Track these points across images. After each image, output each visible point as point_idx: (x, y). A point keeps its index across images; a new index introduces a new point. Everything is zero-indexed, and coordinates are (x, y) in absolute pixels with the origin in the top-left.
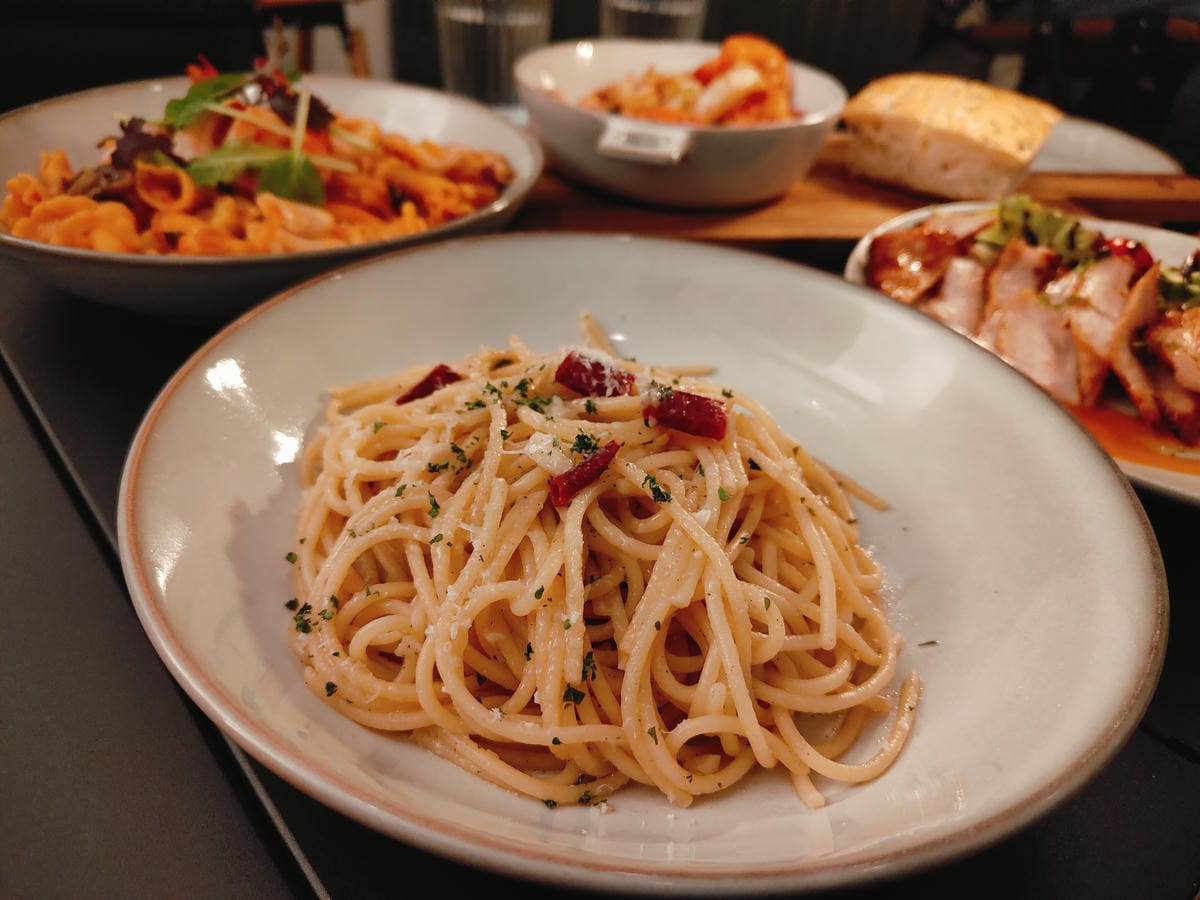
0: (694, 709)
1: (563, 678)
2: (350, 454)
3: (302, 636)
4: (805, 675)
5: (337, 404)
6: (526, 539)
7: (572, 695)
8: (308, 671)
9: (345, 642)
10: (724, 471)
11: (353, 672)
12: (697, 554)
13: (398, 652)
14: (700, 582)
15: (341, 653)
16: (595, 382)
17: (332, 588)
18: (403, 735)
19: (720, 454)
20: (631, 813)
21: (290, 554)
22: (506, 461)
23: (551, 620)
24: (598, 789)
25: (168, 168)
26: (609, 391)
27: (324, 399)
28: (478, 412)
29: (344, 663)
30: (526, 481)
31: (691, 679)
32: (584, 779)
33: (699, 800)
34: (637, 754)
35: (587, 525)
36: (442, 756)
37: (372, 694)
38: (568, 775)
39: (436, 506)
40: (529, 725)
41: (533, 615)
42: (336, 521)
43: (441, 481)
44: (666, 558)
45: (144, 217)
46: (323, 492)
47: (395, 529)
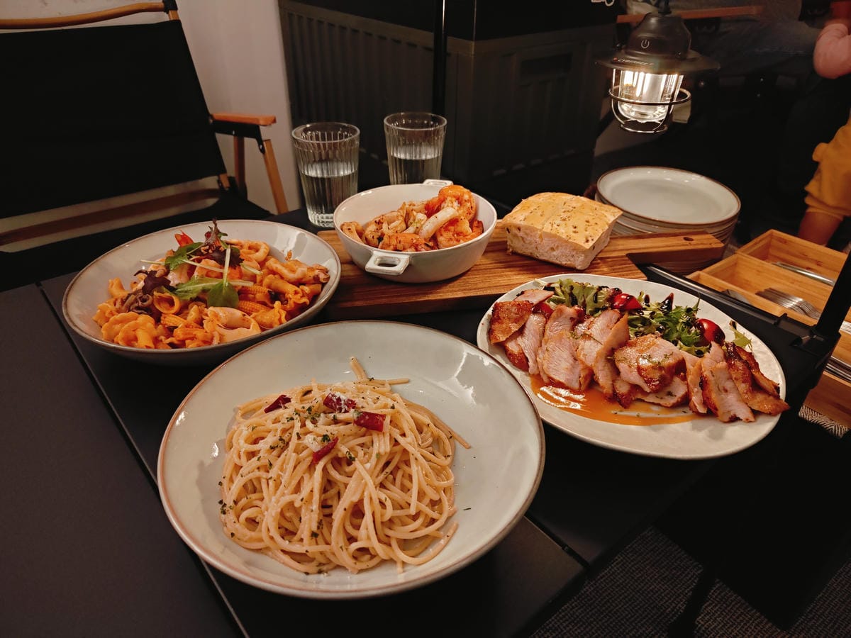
0: (359, 539)
1: (310, 529)
2: (242, 442)
3: (223, 515)
4: (404, 524)
5: (240, 413)
6: (302, 477)
7: (314, 535)
8: (225, 528)
9: (238, 517)
10: (382, 445)
11: (241, 529)
12: (364, 481)
13: (257, 521)
14: (363, 492)
15: (237, 522)
16: (338, 407)
17: (234, 497)
18: (258, 550)
19: (381, 436)
20: (336, 576)
21: (220, 482)
22: (298, 445)
23: (307, 509)
24: (324, 568)
25: (168, 294)
26: (343, 410)
27: (235, 410)
28: (291, 422)
29: (237, 525)
30: (305, 453)
31: (357, 527)
32: (320, 564)
33: (361, 571)
34: (337, 555)
35: (325, 469)
36: (272, 558)
37: (246, 536)
38: (315, 563)
39: (271, 465)
40: (298, 546)
41: (301, 507)
42: (238, 468)
43: (275, 452)
44: (352, 483)
45: (157, 317)
46: (232, 457)
47: (257, 473)
